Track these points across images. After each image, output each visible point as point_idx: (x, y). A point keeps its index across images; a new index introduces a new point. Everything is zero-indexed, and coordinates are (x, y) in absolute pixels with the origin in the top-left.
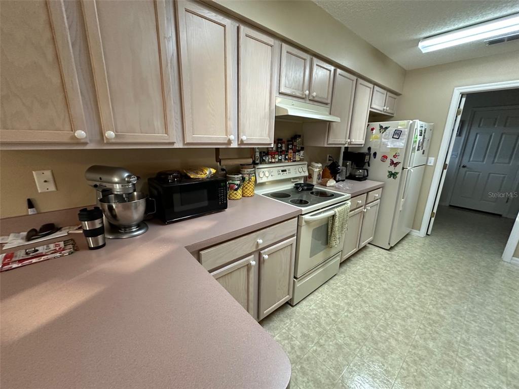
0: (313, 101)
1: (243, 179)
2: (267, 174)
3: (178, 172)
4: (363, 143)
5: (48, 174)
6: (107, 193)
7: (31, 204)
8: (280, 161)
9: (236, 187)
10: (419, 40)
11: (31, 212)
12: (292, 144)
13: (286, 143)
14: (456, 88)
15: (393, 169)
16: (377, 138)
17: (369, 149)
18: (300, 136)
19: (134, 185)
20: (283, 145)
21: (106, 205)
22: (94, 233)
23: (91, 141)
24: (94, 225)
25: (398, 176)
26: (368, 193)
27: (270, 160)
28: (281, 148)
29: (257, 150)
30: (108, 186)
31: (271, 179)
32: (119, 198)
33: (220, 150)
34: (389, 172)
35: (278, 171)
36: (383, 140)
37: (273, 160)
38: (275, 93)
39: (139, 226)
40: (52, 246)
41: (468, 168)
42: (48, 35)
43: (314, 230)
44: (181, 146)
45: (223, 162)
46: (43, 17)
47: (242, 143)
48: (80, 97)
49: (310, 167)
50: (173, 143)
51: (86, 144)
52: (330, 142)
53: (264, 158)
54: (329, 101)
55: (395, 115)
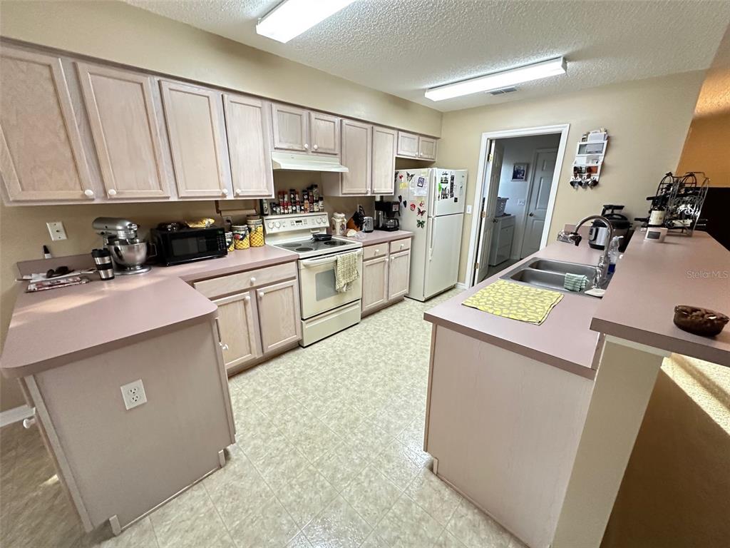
0: (316, 152)
1: (250, 230)
2: (278, 225)
3: (178, 223)
4: (393, 191)
5: (59, 225)
6: (113, 239)
7: (46, 250)
8: (295, 212)
9: (242, 237)
10: (425, 90)
11: (47, 256)
12: (308, 195)
13: (300, 193)
14: (483, 134)
15: (421, 218)
16: (405, 186)
17: (400, 197)
18: (316, 186)
19: (135, 231)
20: (297, 196)
21: (113, 247)
22: (105, 267)
23: (97, 197)
24: (104, 260)
25: (425, 224)
26: (390, 242)
27: (282, 211)
28: (294, 198)
29: (265, 201)
30: (113, 233)
31: (282, 229)
32: (123, 242)
33: (219, 203)
34: (418, 221)
35: (292, 222)
36: (411, 188)
37: (286, 211)
38: (270, 149)
39: (143, 266)
40: (71, 280)
41: (535, 216)
42: (60, 122)
43: (317, 275)
44: (176, 200)
45: (223, 214)
46: (56, 111)
47: (237, 195)
48: (87, 165)
49: (333, 218)
50: (168, 198)
51: (93, 200)
52: (344, 192)
53: (274, 209)
54: (337, 151)
55: (436, 160)
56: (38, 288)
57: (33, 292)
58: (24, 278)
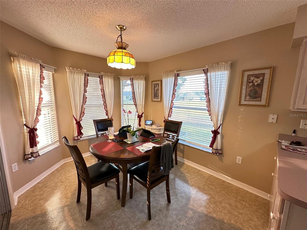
7: (294, 132)
56: (287, 149)
57: (284, 150)
58: (280, 141)
